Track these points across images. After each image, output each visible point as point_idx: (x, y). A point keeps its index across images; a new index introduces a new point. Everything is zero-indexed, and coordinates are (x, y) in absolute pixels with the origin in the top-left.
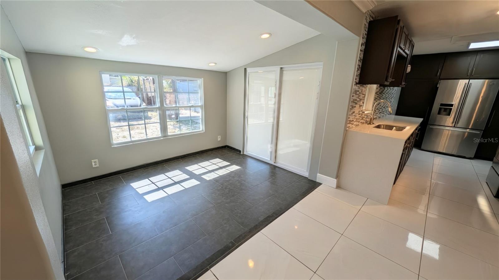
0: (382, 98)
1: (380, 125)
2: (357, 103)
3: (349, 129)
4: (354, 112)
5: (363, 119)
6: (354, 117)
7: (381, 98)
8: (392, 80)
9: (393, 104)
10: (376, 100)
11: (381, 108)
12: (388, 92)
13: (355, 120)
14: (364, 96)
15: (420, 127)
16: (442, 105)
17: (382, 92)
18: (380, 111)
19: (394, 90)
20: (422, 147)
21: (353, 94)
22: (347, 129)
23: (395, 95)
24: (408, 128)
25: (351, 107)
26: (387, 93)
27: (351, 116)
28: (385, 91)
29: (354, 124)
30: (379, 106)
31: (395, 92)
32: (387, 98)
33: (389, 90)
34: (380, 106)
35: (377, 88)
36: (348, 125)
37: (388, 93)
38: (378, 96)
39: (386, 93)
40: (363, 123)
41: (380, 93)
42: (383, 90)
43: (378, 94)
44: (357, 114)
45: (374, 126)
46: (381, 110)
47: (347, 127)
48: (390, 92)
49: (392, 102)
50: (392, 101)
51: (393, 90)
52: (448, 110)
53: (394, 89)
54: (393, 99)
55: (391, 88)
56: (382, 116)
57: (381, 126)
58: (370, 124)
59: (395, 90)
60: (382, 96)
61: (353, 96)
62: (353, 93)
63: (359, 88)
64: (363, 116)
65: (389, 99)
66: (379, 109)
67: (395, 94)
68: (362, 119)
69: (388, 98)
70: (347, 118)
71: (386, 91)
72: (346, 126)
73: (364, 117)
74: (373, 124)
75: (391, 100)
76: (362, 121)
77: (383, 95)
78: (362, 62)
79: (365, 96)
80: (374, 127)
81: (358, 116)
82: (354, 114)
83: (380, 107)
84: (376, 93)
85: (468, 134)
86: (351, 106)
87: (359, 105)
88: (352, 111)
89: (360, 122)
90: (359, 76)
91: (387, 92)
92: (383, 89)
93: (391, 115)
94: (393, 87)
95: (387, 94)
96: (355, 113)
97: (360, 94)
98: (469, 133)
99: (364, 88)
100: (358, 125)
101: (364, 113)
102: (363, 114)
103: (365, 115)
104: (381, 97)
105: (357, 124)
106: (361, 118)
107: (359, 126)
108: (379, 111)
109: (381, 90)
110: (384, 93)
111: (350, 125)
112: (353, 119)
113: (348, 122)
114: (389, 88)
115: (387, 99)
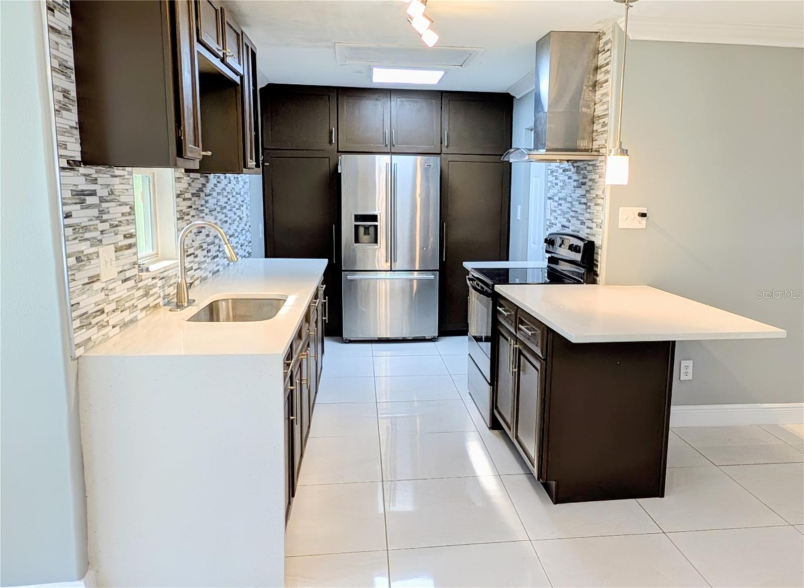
0: (207, 211)
1: (217, 301)
2: (101, 241)
3: (86, 351)
4: (93, 280)
5: (151, 292)
6: (102, 296)
7: (202, 211)
8: (205, 153)
9: (248, 224)
10: (186, 218)
11: (213, 243)
12: (224, 189)
13: (113, 306)
14: (127, 209)
15: (325, 286)
16: (358, 218)
17: (201, 190)
18: (213, 253)
19: (241, 183)
20: (346, 335)
21: (67, 209)
22: (79, 352)
23: (248, 199)
24: (291, 300)
25: (72, 261)
26: (218, 194)
27: (85, 296)
28: (210, 186)
29: (111, 323)
30: (202, 236)
31: (247, 186)
32: (225, 207)
33: (225, 182)
34: (208, 236)
35: (178, 179)
36: (80, 336)
37: (225, 194)
38: (189, 203)
39: (215, 194)
40: (156, 306)
41: (193, 194)
42: (204, 185)
43: (190, 199)
44: (113, 280)
45: (192, 311)
46: (214, 249)
47: (78, 346)
48: (228, 189)
49: (245, 219)
50: (244, 215)
51: (238, 182)
52: (372, 230)
53: (240, 179)
54: (244, 208)
55: (228, 175)
56: (223, 265)
57: (220, 303)
58: (179, 306)
59: (245, 183)
60: (203, 202)
61: (68, 216)
62: (64, 204)
63: (95, 181)
64: (150, 282)
65: (231, 210)
66: (205, 246)
67: (245, 193)
68: (146, 294)
69: (228, 207)
70: (68, 307)
71: (215, 185)
72: (68, 345)
73: (154, 286)
74: (191, 302)
75: (239, 213)
76: (151, 301)
77: (206, 202)
78: (73, 77)
79: (132, 208)
80: (189, 320)
81: (121, 290)
82: (97, 286)
83: (209, 240)
84: (178, 196)
85: (417, 282)
86: (68, 256)
87: (112, 248)
88: (82, 276)
89: (140, 307)
90: (77, 133)
91: (218, 190)
92: (203, 180)
93: (250, 259)
94: (236, 175)
95: (220, 197)
96: (103, 278)
97: (104, 205)
98: (418, 280)
99: (117, 180)
100: (132, 321)
101: (147, 270)
102: (144, 275)
103: (154, 278)
104: (202, 206)
105: (127, 320)
106: (141, 292)
107: (140, 323)
108: (208, 251)
109: (197, 185)
110: (209, 195)
111: (93, 333)
112: (97, 304)
113: (77, 323)
114: (222, 176)
115: (224, 211)
